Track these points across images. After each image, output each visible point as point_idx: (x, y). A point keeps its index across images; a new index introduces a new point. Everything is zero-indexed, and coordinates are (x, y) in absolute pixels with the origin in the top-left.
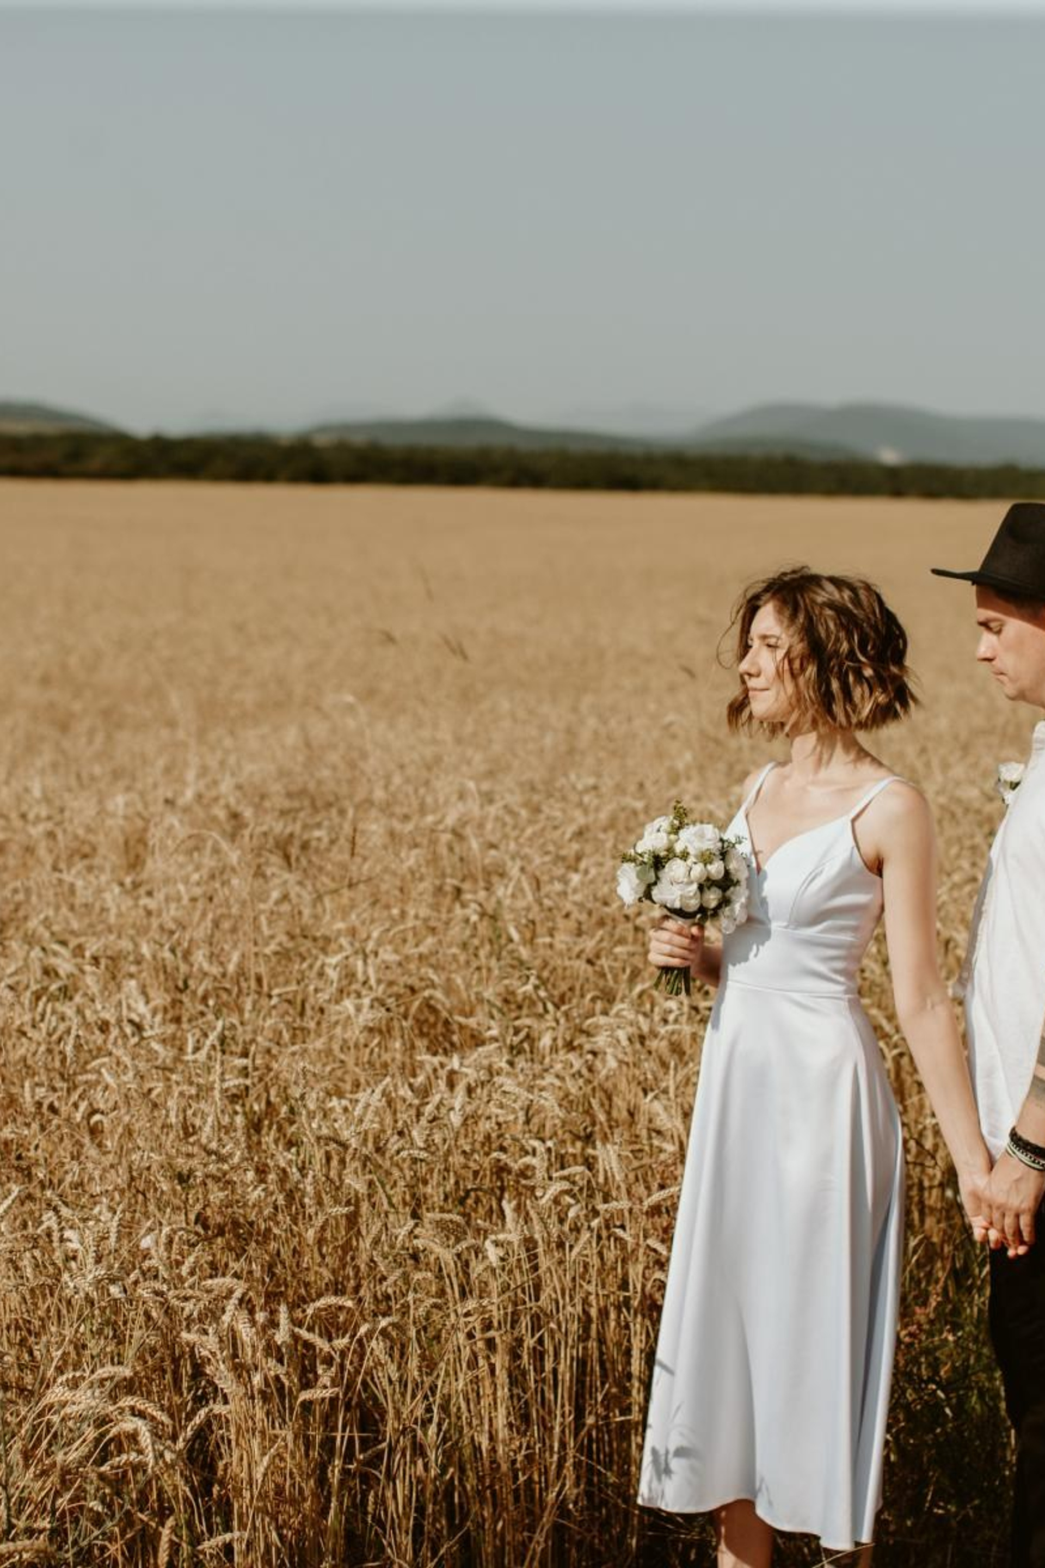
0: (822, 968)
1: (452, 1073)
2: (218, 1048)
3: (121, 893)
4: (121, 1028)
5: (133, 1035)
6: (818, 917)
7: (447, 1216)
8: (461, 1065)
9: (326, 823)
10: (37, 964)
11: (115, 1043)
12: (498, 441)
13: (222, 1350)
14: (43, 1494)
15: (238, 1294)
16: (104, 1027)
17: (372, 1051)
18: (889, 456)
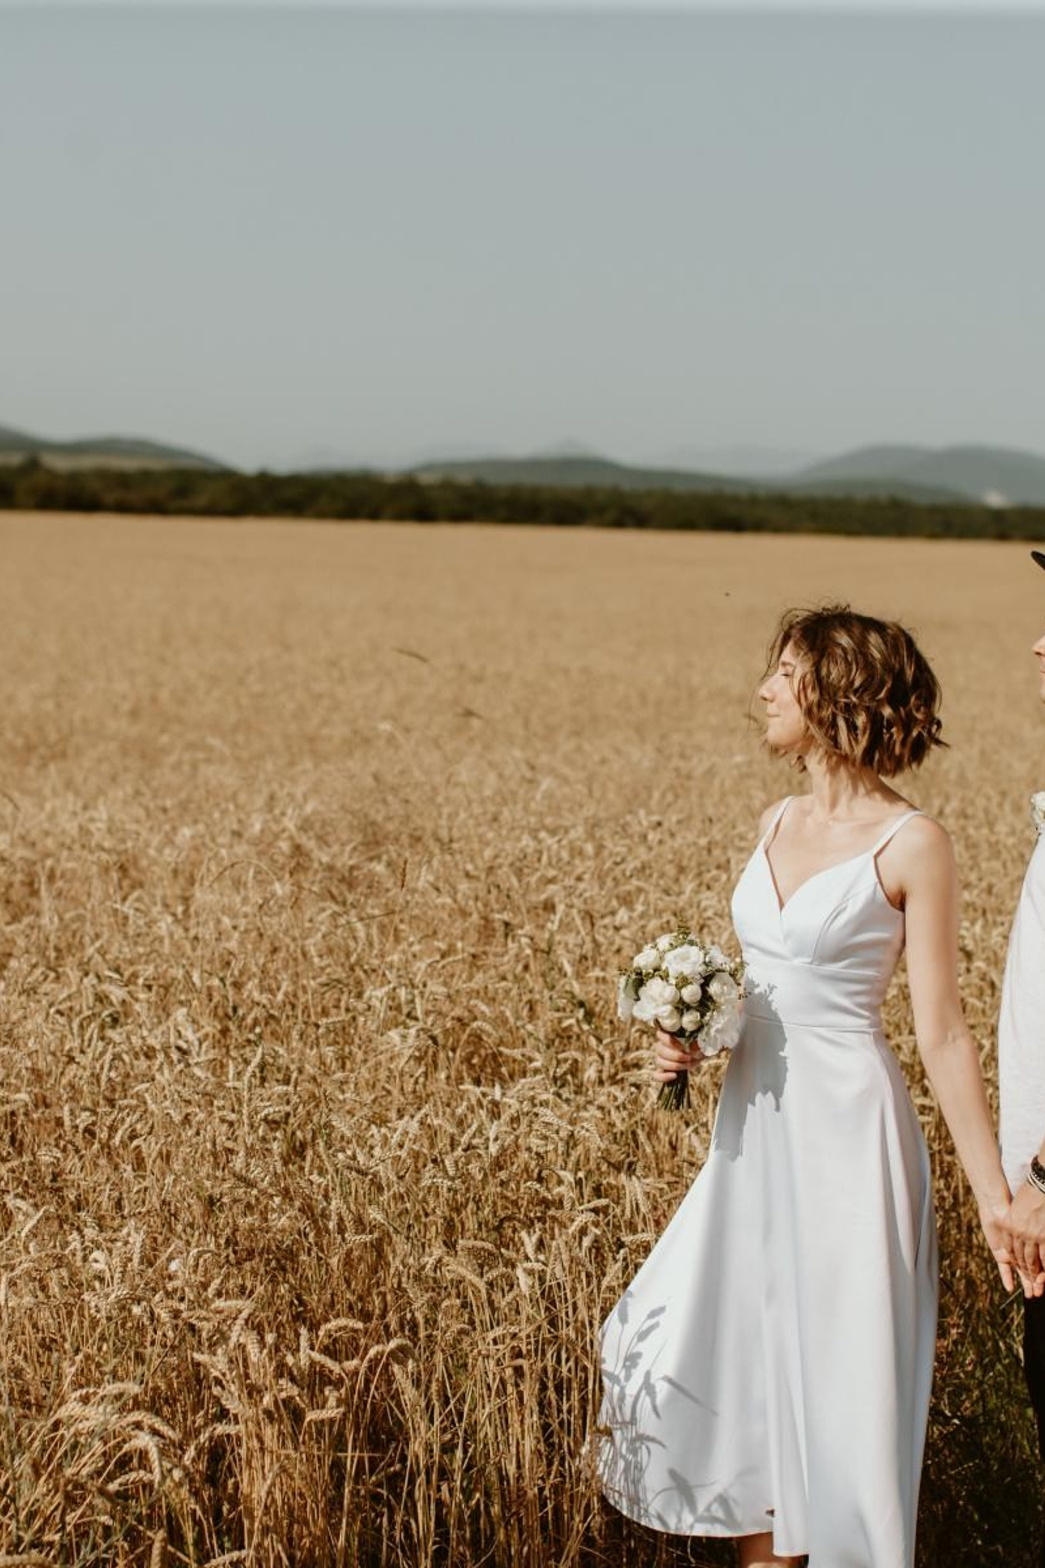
0: (846, 1002)
1: (495, 1104)
2: (258, 1075)
3: (174, 922)
4: (167, 1055)
5: (179, 1061)
6: (839, 954)
7: (479, 1244)
8: (503, 1094)
9: (385, 857)
10: (90, 990)
11: (160, 1069)
12: (604, 481)
13: (231, 1370)
14: (52, 1508)
15: (244, 1315)
16: (149, 1054)
17: (416, 1082)
18: (995, 499)
